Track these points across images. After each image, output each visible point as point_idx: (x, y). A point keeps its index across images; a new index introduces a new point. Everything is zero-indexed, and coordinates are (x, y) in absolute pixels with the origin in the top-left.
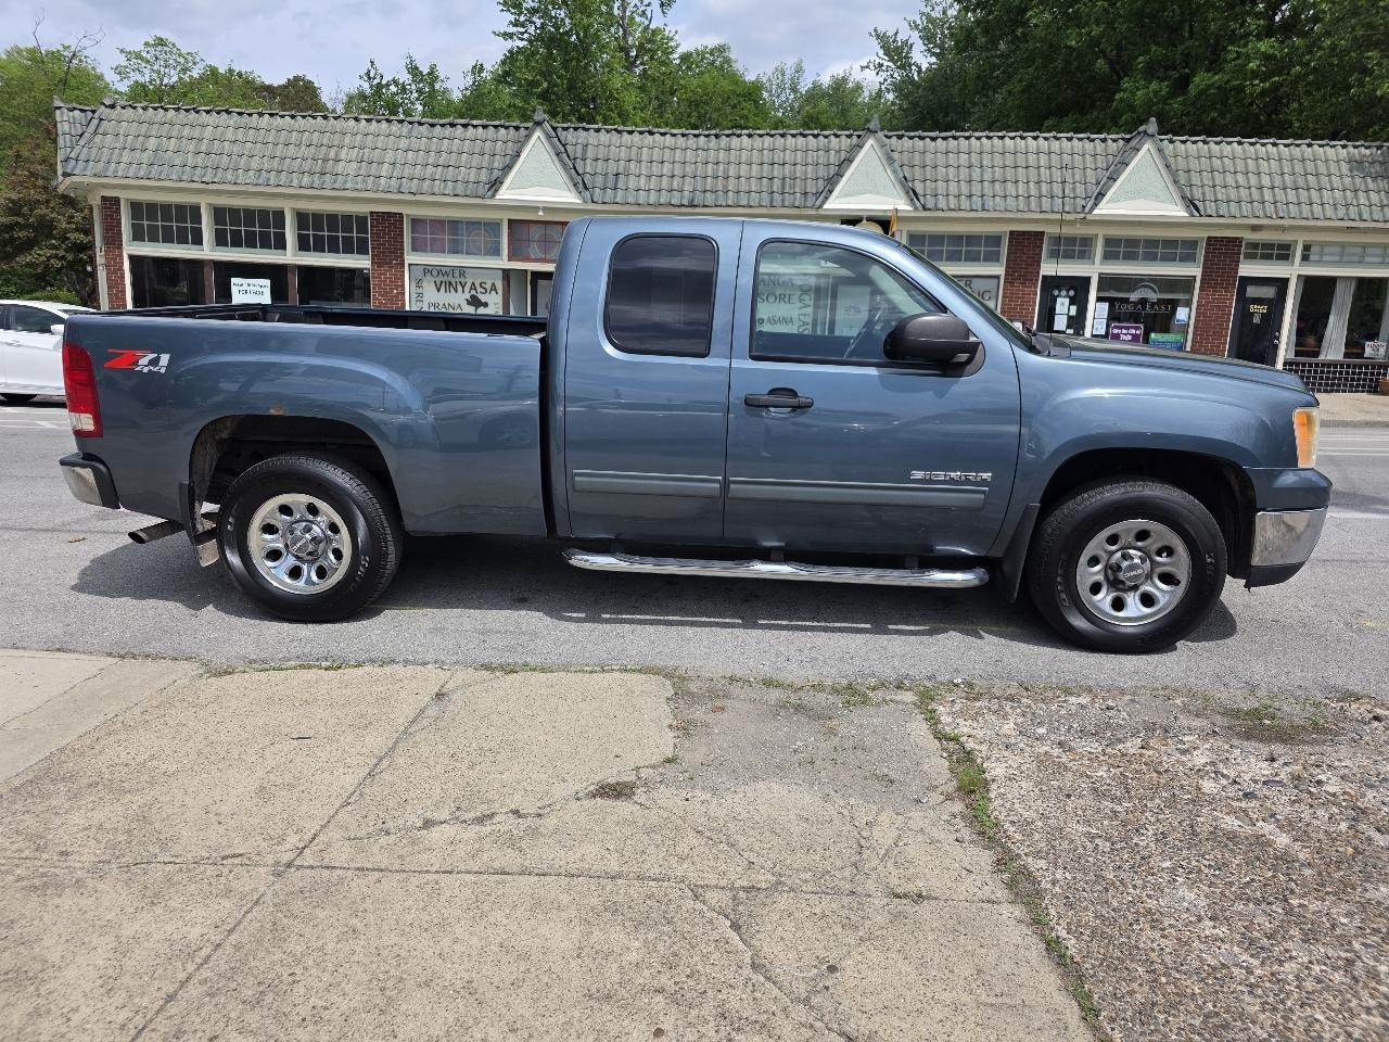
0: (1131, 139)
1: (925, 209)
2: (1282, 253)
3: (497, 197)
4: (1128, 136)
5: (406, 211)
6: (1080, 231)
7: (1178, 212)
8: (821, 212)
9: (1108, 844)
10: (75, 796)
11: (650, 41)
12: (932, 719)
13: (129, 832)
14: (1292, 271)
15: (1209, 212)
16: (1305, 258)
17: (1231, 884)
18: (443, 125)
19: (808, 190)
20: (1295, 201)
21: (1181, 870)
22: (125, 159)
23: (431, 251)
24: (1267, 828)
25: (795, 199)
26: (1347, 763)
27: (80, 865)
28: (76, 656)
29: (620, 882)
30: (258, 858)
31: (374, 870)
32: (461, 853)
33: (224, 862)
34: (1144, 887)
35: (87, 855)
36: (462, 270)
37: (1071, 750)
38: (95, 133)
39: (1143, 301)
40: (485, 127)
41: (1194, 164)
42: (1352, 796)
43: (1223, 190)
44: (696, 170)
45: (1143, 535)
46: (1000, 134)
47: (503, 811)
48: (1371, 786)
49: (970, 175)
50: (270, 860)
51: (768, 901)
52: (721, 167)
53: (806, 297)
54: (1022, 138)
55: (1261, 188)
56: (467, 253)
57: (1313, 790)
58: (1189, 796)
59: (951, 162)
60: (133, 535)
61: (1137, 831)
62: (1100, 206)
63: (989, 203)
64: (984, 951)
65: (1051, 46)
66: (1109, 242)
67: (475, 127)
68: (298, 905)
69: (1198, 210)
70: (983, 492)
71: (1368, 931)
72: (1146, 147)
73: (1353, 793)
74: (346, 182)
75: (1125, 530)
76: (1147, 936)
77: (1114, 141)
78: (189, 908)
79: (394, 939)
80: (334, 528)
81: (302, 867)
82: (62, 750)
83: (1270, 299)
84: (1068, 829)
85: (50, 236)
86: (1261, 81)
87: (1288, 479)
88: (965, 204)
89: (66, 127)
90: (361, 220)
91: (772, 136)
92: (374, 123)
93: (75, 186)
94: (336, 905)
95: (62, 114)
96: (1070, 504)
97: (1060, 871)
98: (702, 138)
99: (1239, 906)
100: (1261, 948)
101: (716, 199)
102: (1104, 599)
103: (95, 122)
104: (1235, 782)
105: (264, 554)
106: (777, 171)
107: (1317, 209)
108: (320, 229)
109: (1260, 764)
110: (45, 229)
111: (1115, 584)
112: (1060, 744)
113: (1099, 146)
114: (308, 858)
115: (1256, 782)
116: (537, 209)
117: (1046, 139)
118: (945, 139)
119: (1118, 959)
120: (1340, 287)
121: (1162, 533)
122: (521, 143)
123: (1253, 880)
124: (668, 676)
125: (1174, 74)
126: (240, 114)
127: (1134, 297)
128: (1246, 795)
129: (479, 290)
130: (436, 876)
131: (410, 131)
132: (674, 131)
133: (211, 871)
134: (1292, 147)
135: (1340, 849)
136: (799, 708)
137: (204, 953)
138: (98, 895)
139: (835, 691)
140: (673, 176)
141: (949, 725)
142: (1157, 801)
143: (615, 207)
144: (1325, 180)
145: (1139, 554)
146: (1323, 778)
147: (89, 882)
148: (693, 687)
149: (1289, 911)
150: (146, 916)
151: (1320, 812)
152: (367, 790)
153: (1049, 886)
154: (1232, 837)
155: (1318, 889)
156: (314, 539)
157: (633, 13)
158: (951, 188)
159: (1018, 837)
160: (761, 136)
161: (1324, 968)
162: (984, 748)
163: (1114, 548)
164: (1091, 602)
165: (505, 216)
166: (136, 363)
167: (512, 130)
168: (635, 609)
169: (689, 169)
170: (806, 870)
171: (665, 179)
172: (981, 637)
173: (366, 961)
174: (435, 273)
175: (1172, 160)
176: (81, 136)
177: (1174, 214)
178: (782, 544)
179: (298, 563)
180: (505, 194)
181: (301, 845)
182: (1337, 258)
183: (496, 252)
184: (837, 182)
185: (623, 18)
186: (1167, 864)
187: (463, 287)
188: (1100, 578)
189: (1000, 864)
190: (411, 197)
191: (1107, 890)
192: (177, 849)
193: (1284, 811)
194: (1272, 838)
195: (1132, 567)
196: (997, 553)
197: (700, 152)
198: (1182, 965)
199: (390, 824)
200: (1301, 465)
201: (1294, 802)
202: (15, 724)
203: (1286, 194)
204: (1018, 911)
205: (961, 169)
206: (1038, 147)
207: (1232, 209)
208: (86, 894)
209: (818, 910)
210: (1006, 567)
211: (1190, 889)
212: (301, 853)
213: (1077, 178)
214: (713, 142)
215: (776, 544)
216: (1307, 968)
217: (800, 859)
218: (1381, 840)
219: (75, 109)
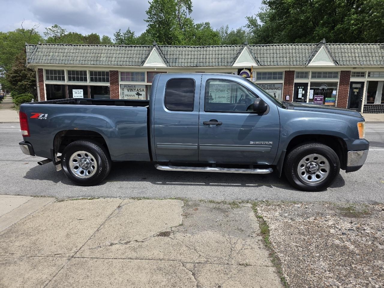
0: (318, 44)
1: (261, 65)
2: (362, 75)
3: (144, 66)
4: (317, 44)
5: (119, 70)
6: (305, 70)
7: (332, 64)
8: (232, 67)
9: (302, 249)
10: (17, 237)
11: (186, 22)
12: (256, 211)
13: (30, 247)
14: (366, 80)
15: (341, 64)
16: (369, 76)
17: (336, 260)
18: (129, 47)
19: (228, 61)
20: (365, 60)
21: (321, 256)
22: (44, 58)
23: (126, 81)
24: (348, 244)
25: (225, 64)
26: (373, 223)
27: (16, 257)
28: (23, 196)
29: (163, 261)
30: (64, 255)
31: (95, 258)
32: (120, 253)
33: (55, 256)
34: (310, 262)
35: (19, 254)
36: (135, 86)
37: (294, 220)
38: (36, 52)
39: (323, 89)
40: (140, 47)
41: (336, 51)
42: (373, 234)
43: (345, 58)
44: (198, 57)
45: (316, 158)
46: (282, 44)
47: (133, 240)
48: (379, 231)
49: (273, 56)
50: (67, 255)
51: (204, 266)
52: (204, 56)
53: (229, 91)
54: (288, 45)
55: (355, 57)
56: (136, 81)
57: (362, 232)
58: (326, 234)
59: (268, 52)
60: (39, 163)
61: (310, 245)
62: (310, 63)
63: (279, 63)
64: (263, 281)
65: (296, 19)
66: (313, 73)
67: (137, 47)
68: (73, 269)
69: (338, 63)
70: (270, 147)
71: (374, 275)
72: (322, 47)
73: (374, 232)
74: (103, 63)
75: (311, 157)
76: (310, 277)
77: (314, 45)
78: (44, 270)
79: (98, 278)
80: (92, 160)
81: (76, 257)
82: (15, 224)
83: (359, 88)
84: (291, 244)
85: (25, 79)
86: (355, 26)
87: (356, 142)
88: (272, 64)
89: (29, 50)
90: (107, 73)
91: (218, 47)
92: (110, 47)
93: (31, 66)
94: (84, 269)
95: (27, 47)
96: (295, 150)
97: (287, 257)
98: (199, 48)
99: (337, 267)
100: (342, 280)
101: (203, 64)
102: (305, 176)
103: (36, 49)
104: (340, 230)
105: (74, 168)
106: (220, 56)
107: (372, 62)
108: (96, 76)
109: (348, 224)
110: (24, 77)
111: (308, 172)
112: (291, 219)
113: (309, 47)
114: (78, 255)
115: (346, 230)
116: (154, 68)
117: (294, 45)
118: (266, 46)
119: (301, 283)
120: (379, 84)
121: (322, 158)
122: (150, 51)
123: (342, 259)
124: (183, 200)
125: (330, 25)
126: (75, 45)
127: (320, 88)
128: (343, 234)
129: (139, 91)
130: (112, 260)
131: (120, 49)
132: (191, 46)
133: (51, 259)
134: (364, 45)
135: (368, 250)
136: (219, 209)
137: (46, 283)
138: (20, 266)
139: (230, 204)
140: (191, 58)
141: (260, 213)
142: (317, 236)
143: (176, 67)
144: (374, 54)
145: (315, 163)
146: (366, 228)
147: (18, 262)
148: (190, 203)
149: (352, 269)
150: (32, 272)
151: (364, 239)
152: (96, 235)
153: (283, 261)
154: (337, 246)
155: (361, 262)
156: (87, 163)
157: (181, 14)
158: (268, 59)
159: (276, 247)
160: (215, 47)
161: (360, 286)
162: (269, 220)
163: (308, 162)
164: (302, 177)
165: (146, 71)
166: (39, 117)
167: (147, 48)
168: (175, 181)
169: (196, 57)
170: (215, 257)
171: (189, 59)
172: (272, 187)
173: (90, 285)
174: (127, 86)
175: (330, 50)
176: (32, 52)
177: (331, 65)
178: (215, 162)
179: (83, 170)
180: (146, 65)
181: (76, 251)
182: (378, 76)
183: (144, 80)
184: (236, 59)
185: (179, 16)
186: (318, 255)
187: (135, 90)
188: (304, 170)
189: (271, 255)
190: (120, 66)
191: (300, 262)
192: (43, 252)
193: (353, 238)
194: (349, 246)
195: (313, 167)
196: (275, 164)
197: (199, 52)
198: (319, 285)
199: (101, 245)
200: (360, 138)
201: (356, 235)
202: (4, 216)
203: (363, 59)
204: (274, 269)
205: (271, 54)
206: (292, 48)
207: (348, 63)
208: (17, 265)
209: (217, 269)
210: (278, 168)
211: (324, 262)
212: (76, 253)
213: (303, 56)
214: (202, 49)
215: (213, 162)
216: (355, 286)
217: (214, 254)
218: (380, 247)
219: (31, 45)
